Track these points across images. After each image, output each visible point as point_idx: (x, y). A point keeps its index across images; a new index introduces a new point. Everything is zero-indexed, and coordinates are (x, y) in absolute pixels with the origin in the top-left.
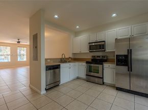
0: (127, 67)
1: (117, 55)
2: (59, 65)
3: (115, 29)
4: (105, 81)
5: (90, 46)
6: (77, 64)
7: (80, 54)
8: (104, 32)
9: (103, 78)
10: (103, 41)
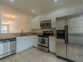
0: (64, 40)
1: (57, 31)
2: (15, 38)
3: (57, 12)
4: (50, 50)
5: (41, 24)
6: (32, 37)
7: (36, 30)
8: (50, 14)
9: (48, 47)
10: (50, 21)
